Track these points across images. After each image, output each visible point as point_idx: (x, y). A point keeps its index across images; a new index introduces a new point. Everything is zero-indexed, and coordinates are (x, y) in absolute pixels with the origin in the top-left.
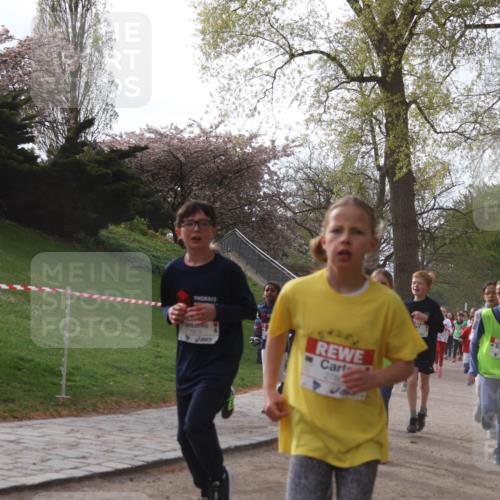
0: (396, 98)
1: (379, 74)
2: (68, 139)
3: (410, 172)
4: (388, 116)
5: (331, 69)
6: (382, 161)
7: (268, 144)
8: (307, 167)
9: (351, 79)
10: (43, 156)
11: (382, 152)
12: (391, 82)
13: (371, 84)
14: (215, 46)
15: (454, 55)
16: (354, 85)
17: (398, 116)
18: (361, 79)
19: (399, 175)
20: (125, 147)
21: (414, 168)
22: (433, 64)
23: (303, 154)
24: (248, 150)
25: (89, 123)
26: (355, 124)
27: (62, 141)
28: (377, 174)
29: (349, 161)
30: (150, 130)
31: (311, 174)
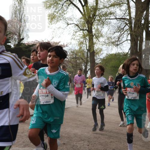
0: (91, 34)
1: (87, 29)
2: (18, 42)
3: (94, 51)
4: (89, 38)
5: (77, 27)
6: (88, 48)
7: (63, 44)
8: (71, 49)
9: (81, 30)
10: (13, 46)
11: (88, 46)
12: (90, 31)
13: (85, 31)
14: (51, 22)
15: (103, 25)
16: (82, 31)
17: (91, 38)
18: (83, 30)
19: (91, 51)
20: (31, 44)
21: (95, 50)
22: (99, 27)
23: (70, 46)
24: (58, 45)
25: (23, 39)
26: (82, 40)
27: (17, 43)
28: (87, 51)
29: (81, 48)
30: (37, 41)
31: (72, 51)
